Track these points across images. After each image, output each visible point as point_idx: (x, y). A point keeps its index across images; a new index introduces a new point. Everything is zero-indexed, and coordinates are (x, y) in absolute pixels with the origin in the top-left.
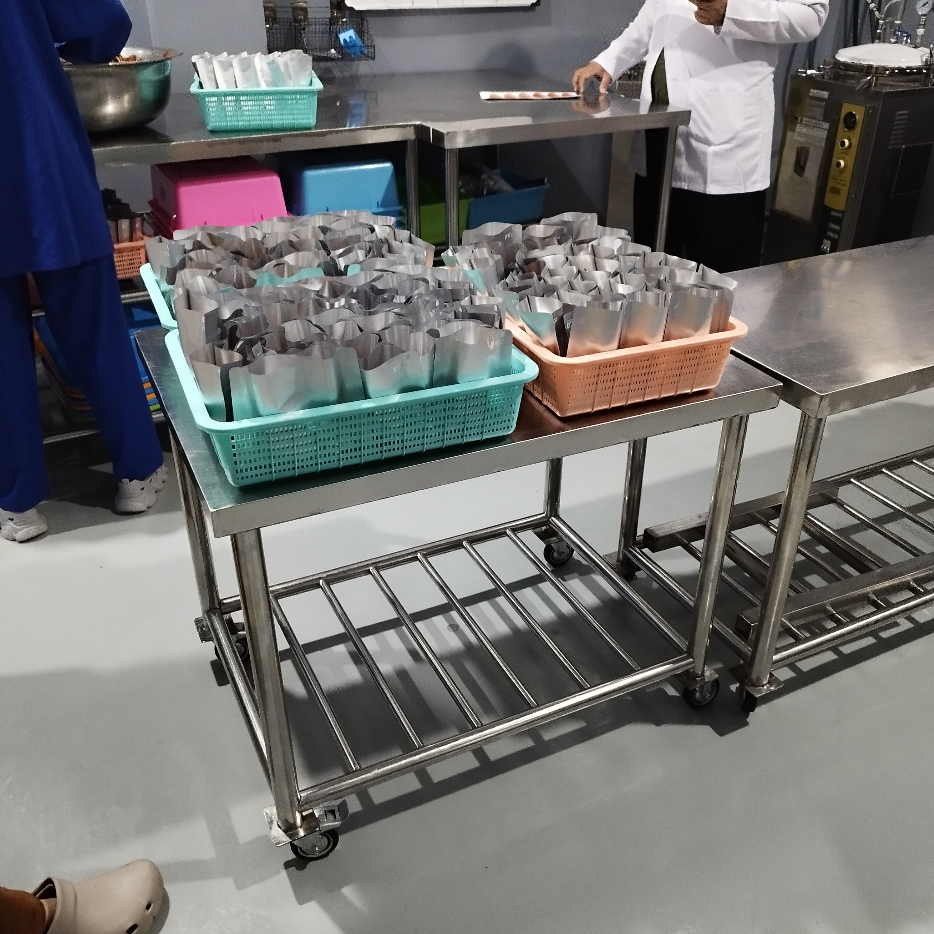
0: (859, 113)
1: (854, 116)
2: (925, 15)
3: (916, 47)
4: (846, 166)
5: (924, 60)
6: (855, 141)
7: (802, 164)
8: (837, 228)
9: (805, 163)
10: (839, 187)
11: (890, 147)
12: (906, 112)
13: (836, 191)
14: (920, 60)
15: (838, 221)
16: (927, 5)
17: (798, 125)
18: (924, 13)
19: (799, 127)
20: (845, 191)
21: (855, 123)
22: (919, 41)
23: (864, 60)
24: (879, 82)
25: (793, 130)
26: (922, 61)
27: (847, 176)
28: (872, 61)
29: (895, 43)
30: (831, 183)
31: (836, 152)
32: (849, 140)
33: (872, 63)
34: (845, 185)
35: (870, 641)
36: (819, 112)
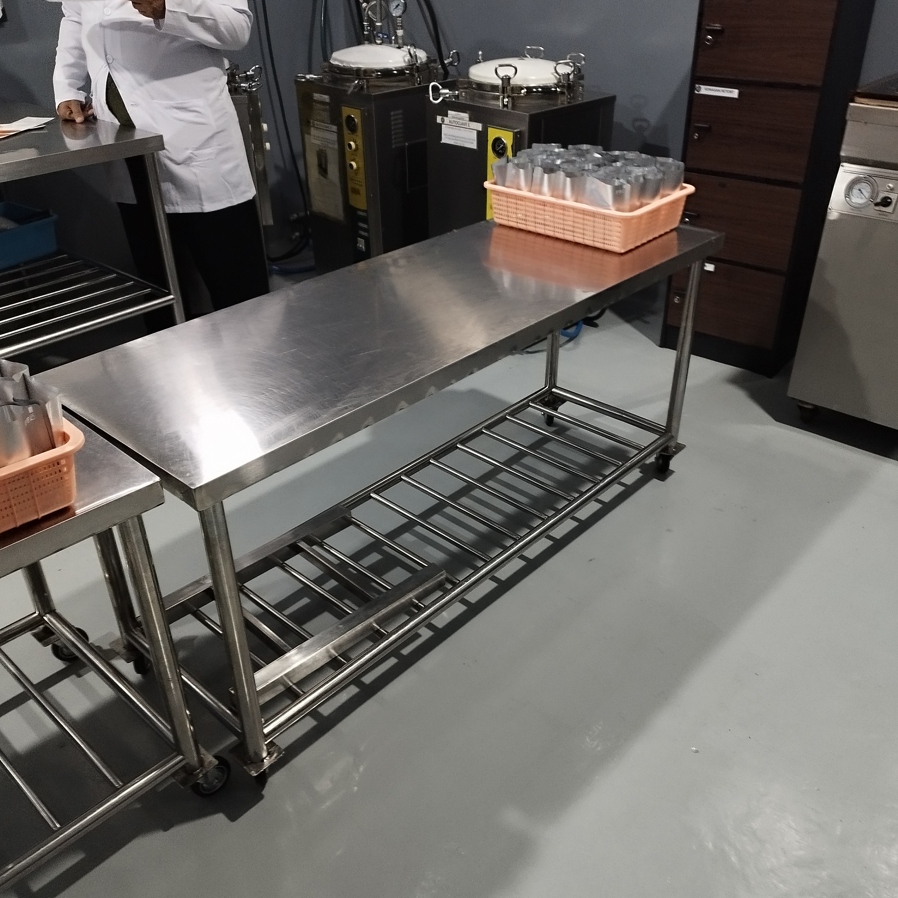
0: (356, 115)
1: (353, 119)
2: (400, 17)
3: (399, 48)
4: (358, 168)
5: (407, 61)
6: (360, 142)
7: (324, 166)
8: (365, 226)
9: (326, 165)
10: (357, 187)
11: (393, 147)
12: (400, 111)
13: (356, 192)
14: (402, 60)
15: (365, 220)
16: (399, 7)
17: (312, 129)
18: (398, 14)
19: (313, 131)
20: (363, 190)
21: (355, 125)
22: (400, 41)
23: (353, 63)
24: (370, 83)
25: (309, 134)
26: (405, 61)
27: (361, 176)
28: (361, 64)
29: (380, 44)
30: (350, 185)
31: (348, 156)
32: (355, 142)
33: (360, 66)
34: (362, 185)
35: (393, 661)
36: (326, 115)
